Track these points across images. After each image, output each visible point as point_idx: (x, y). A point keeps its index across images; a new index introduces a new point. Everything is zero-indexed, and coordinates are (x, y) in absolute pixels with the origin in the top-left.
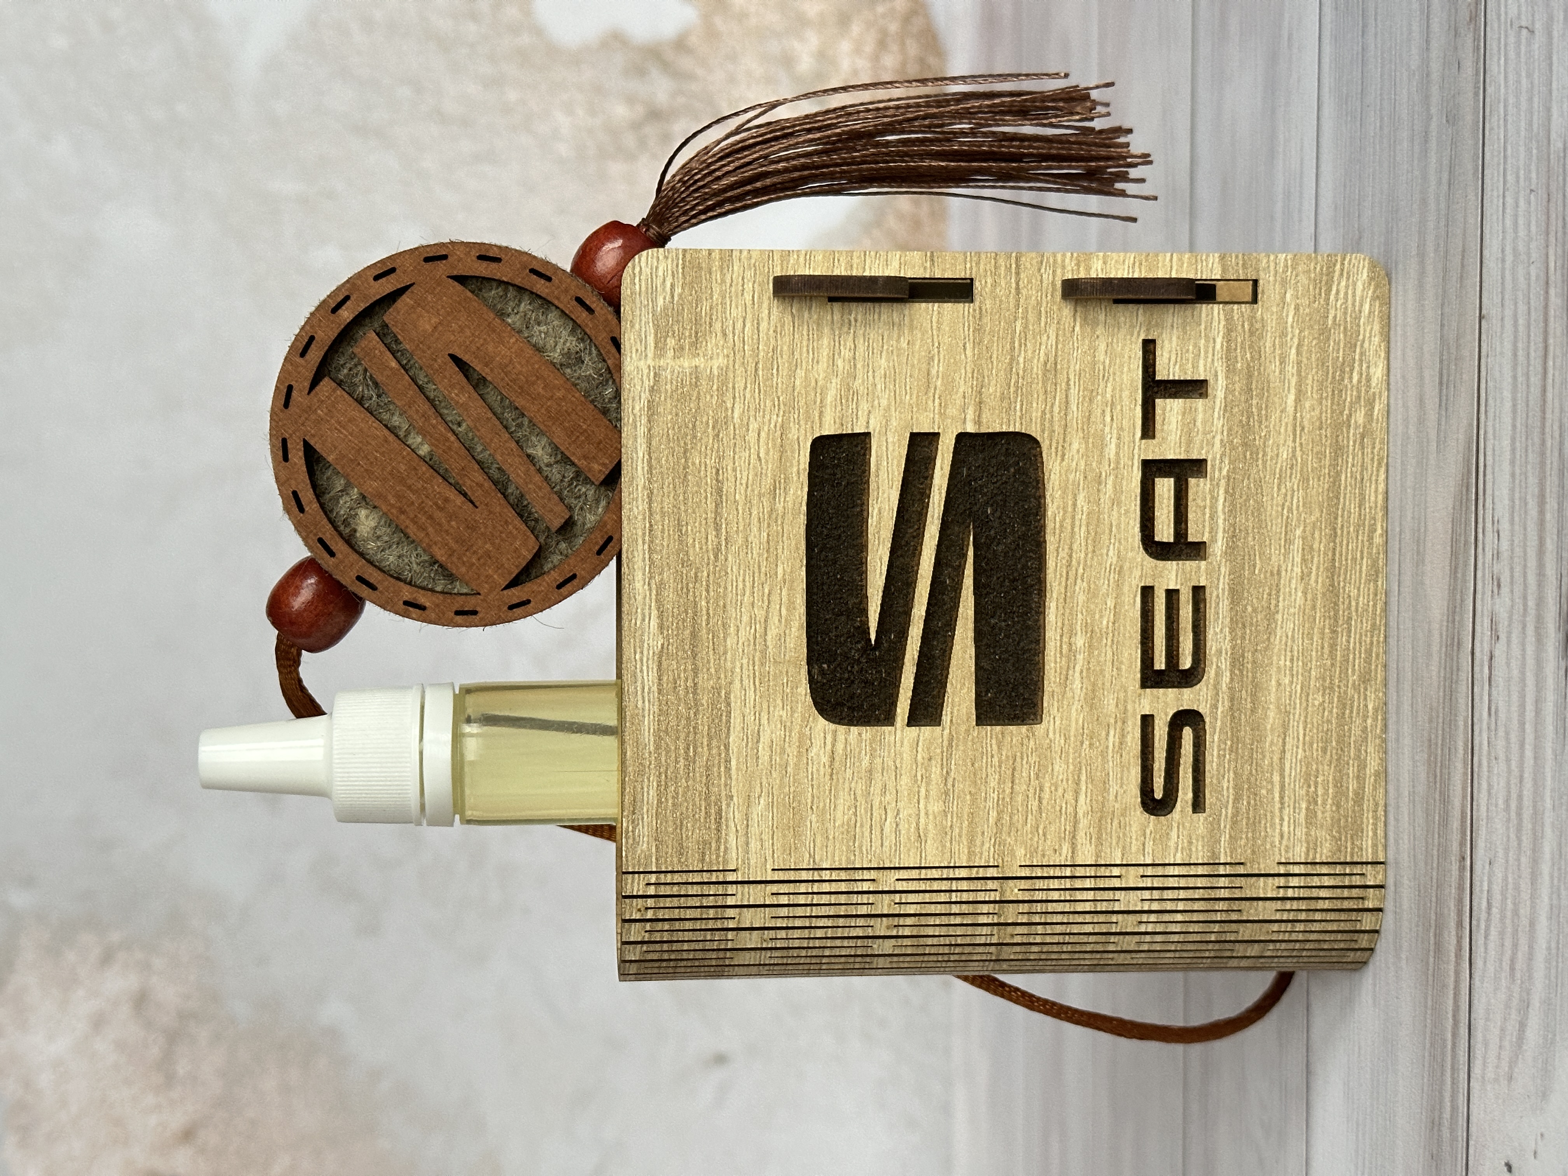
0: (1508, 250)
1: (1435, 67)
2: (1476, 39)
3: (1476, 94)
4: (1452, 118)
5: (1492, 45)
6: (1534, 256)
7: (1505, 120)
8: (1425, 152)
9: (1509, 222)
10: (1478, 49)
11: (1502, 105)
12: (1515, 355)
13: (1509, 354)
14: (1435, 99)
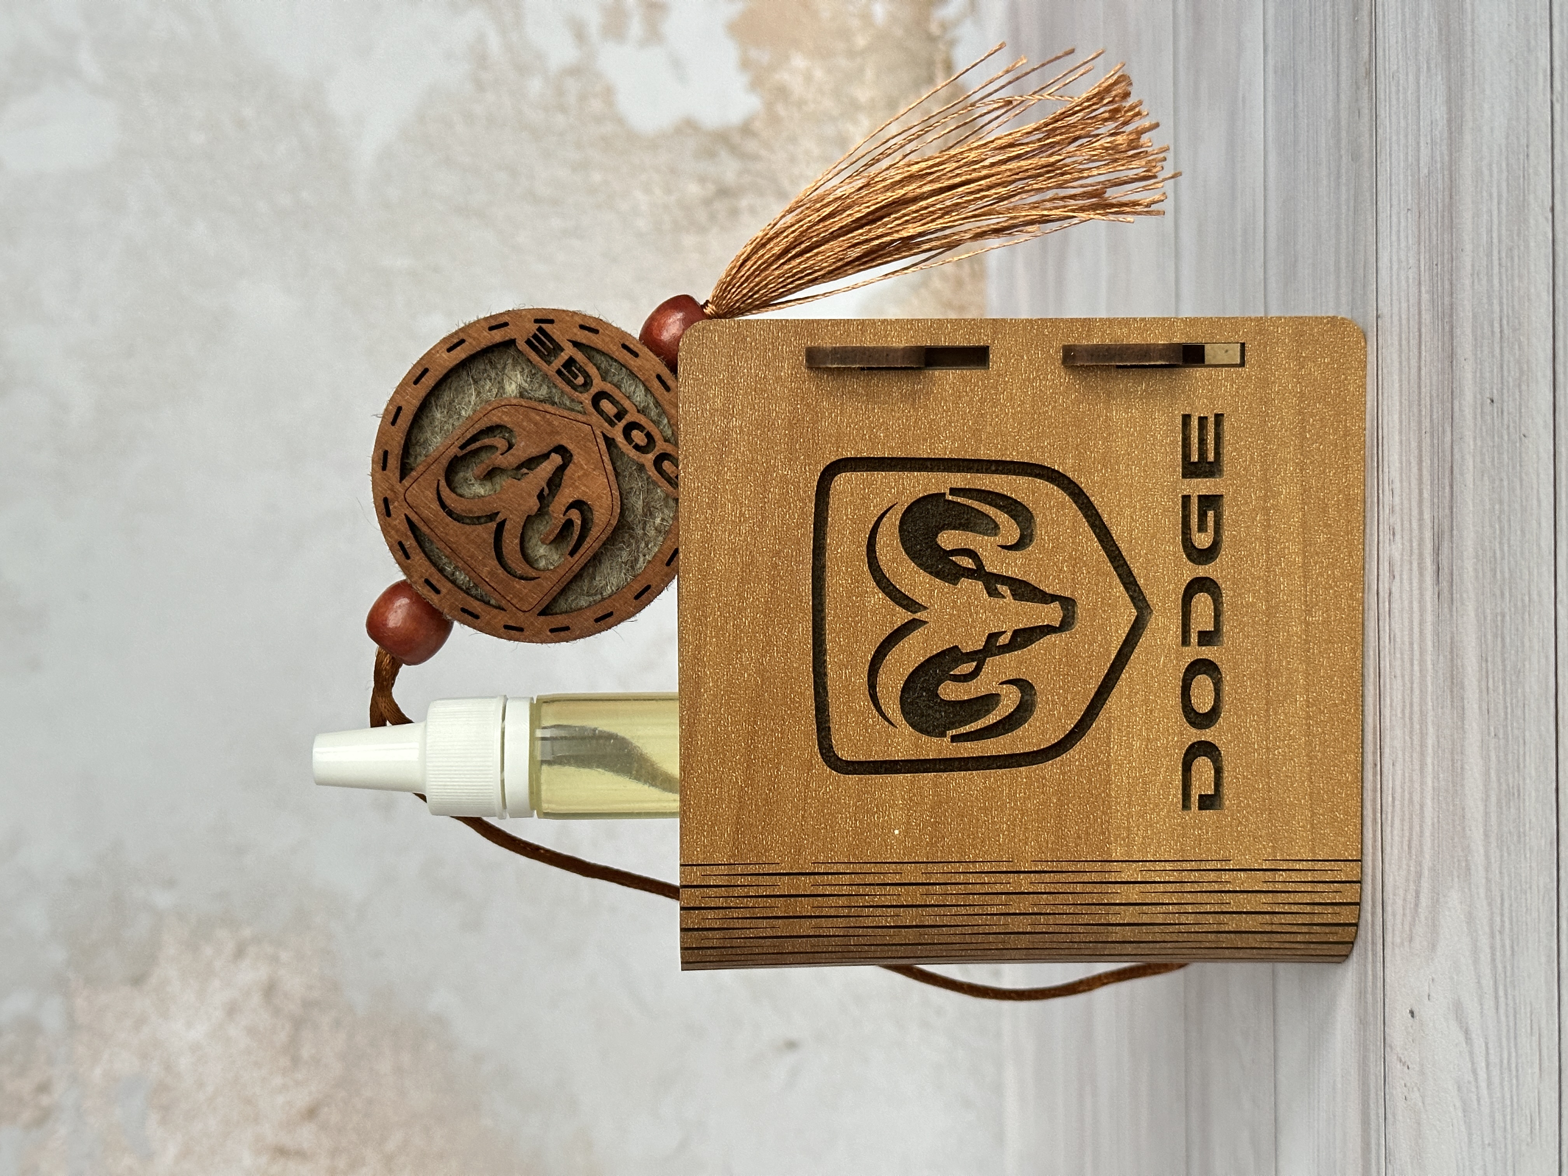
0: (1395, 258)
1: (1344, 115)
2: (1370, 91)
3: (1371, 136)
4: (1355, 157)
5: (1381, 95)
6: (1412, 261)
7: (1390, 155)
8: (1338, 185)
9: (1394, 238)
10: (1372, 98)
11: (1388, 142)
12: (1400, 345)
13: (1396, 343)
14: (1344, 143)
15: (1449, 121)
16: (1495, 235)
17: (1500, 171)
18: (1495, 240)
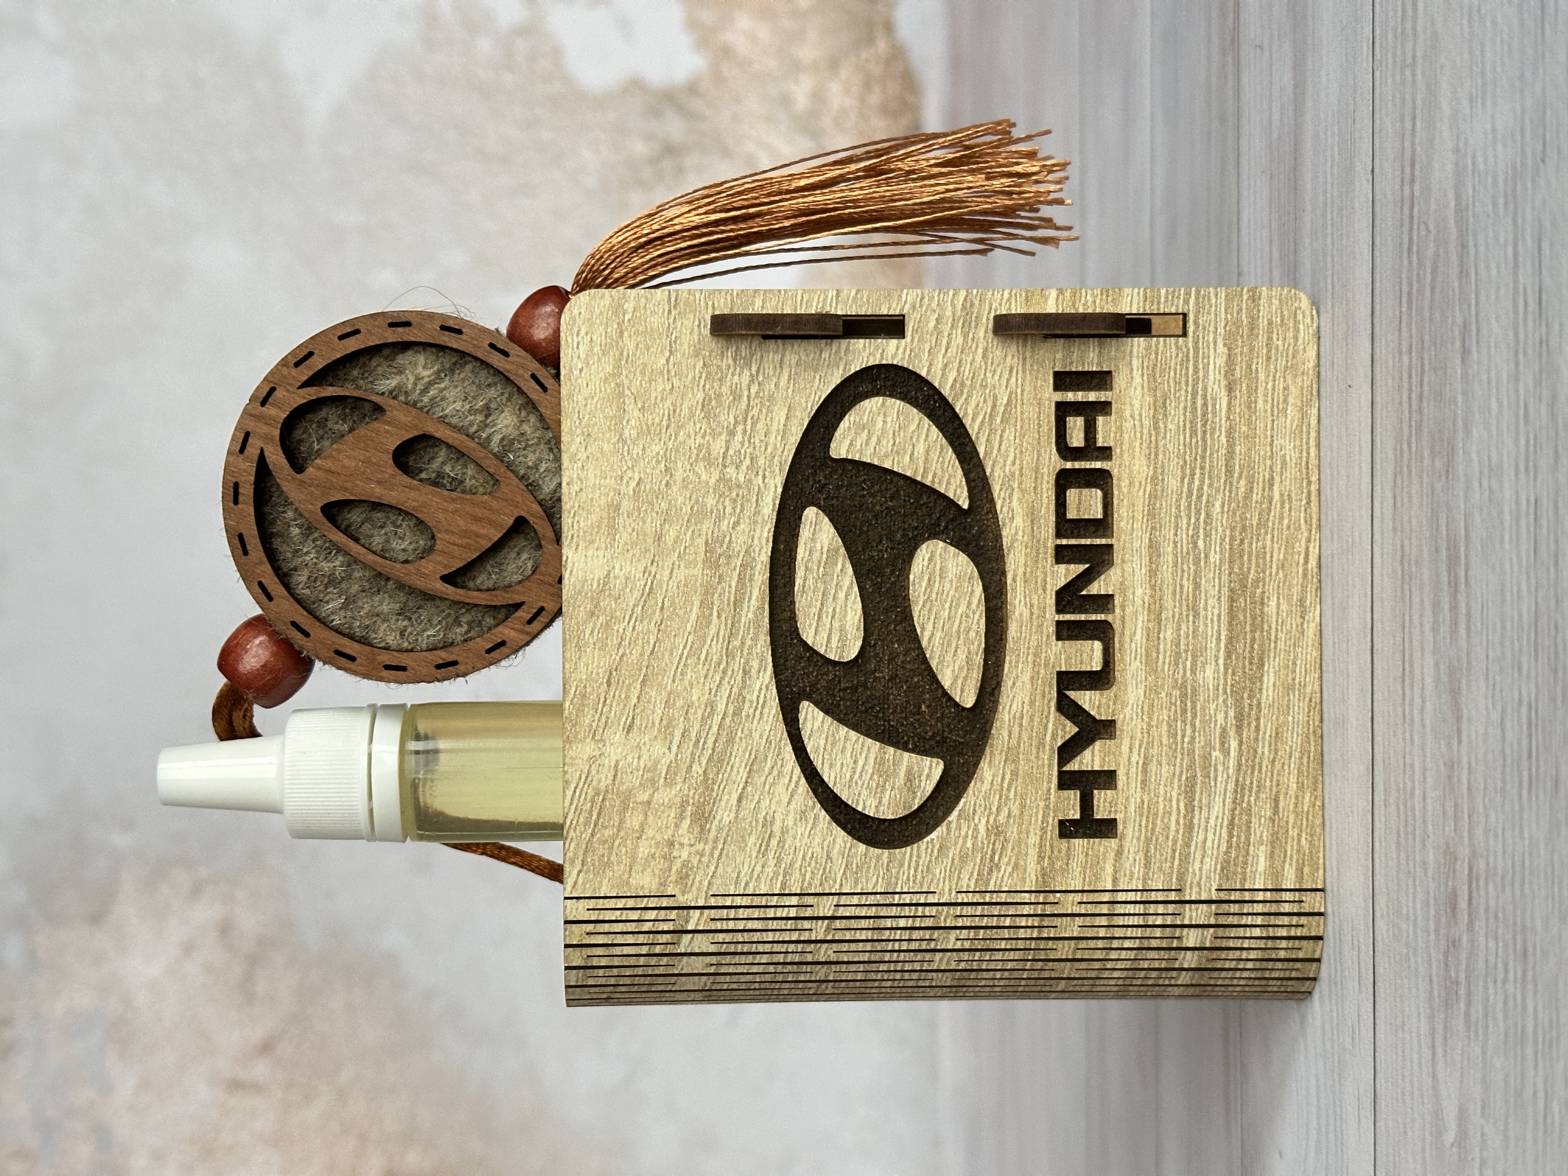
0: (1252, 219)
1: (1214, 80)
2: (1234, 57)
3: (1235, 100)
4: (1222, 120)
5: (1242, 61)
6: (1265, 221)
7: (1249, 119)
8: (1209, 147)
9: (1252, 199)
10: (1235, 65)
11: (1247, 107)
14: (1214, 106)
15: (1296, 86)
16: (1329, 195)
17: (1333, 134)
18: (1329, 201)
